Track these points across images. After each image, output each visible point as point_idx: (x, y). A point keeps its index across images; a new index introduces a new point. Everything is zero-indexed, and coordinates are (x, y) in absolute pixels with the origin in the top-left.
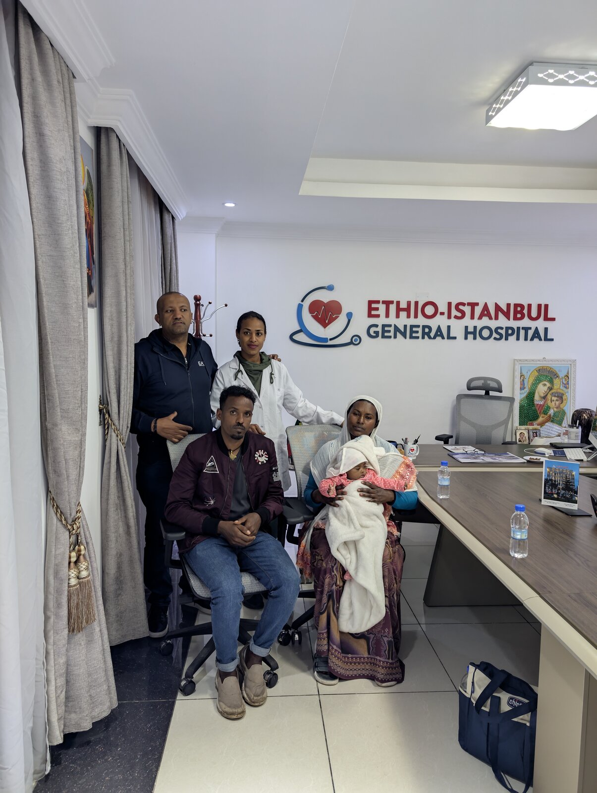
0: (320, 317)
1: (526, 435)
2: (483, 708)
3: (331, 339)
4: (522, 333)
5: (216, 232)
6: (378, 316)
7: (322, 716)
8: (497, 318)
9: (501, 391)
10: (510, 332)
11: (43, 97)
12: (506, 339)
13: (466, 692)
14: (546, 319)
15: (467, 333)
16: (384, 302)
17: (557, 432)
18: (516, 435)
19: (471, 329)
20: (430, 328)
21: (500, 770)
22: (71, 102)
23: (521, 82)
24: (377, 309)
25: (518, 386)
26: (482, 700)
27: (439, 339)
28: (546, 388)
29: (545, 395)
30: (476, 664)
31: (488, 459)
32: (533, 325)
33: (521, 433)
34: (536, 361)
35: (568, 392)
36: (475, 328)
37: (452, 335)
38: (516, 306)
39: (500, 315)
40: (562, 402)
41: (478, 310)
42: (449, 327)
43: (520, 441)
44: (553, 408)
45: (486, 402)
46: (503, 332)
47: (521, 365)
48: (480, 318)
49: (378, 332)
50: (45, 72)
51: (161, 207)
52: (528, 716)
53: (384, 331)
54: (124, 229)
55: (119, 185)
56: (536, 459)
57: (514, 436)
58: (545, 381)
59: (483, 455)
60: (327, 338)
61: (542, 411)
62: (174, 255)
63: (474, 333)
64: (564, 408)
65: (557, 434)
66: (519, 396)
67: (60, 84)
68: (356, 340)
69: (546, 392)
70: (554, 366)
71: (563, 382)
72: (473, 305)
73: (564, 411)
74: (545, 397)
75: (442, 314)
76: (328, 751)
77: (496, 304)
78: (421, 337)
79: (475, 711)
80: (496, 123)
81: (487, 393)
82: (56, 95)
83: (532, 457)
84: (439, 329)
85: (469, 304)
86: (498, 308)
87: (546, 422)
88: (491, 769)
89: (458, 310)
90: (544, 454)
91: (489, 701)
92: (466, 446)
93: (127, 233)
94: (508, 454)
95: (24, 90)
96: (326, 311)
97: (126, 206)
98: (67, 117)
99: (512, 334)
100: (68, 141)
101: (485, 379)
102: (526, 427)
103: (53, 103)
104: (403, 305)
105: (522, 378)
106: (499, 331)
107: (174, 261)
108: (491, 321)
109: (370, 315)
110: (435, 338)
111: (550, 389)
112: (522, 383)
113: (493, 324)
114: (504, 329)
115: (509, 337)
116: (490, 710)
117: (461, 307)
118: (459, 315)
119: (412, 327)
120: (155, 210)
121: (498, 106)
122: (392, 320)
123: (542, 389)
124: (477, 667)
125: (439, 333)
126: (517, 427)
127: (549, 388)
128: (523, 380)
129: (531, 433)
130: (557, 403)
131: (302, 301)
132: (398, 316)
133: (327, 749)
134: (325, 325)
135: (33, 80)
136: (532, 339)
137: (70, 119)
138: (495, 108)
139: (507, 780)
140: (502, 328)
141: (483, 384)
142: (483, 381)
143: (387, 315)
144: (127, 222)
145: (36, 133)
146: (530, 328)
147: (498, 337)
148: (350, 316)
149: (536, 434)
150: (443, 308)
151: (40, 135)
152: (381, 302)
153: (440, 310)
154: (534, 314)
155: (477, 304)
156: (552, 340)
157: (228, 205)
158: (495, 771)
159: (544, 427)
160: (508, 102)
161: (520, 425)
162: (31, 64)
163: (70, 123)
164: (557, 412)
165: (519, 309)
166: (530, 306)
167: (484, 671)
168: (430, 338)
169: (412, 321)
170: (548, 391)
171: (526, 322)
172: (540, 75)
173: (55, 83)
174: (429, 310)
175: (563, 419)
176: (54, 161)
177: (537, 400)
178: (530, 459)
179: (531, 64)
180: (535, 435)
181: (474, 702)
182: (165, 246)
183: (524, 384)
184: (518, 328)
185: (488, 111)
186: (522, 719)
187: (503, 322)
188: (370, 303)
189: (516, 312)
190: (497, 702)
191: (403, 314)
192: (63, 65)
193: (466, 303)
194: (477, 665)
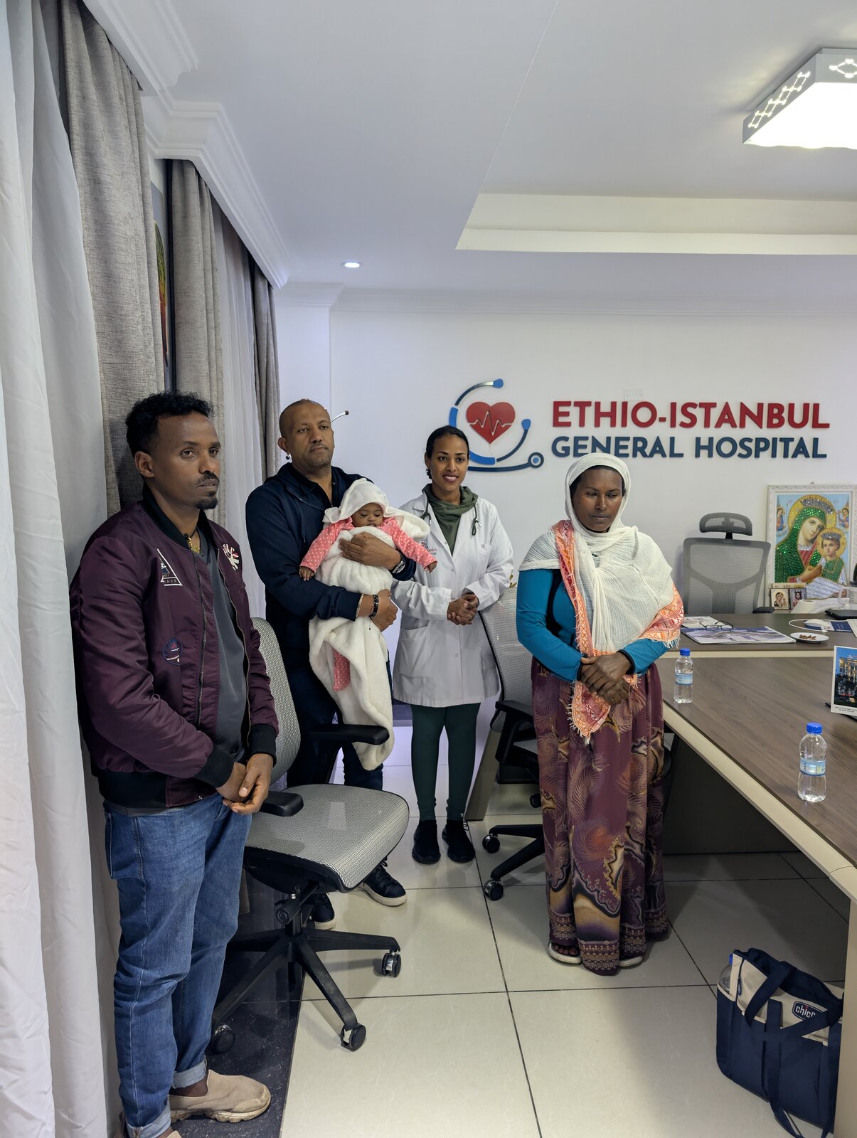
0: (482, 426)
1: (786, 596)
2: (756, 1018)
3: (499, 460)
4: (780, 446)
5: (330, 305)
6: (568, 424)
7: (515, 1024)
8: (742, 425)
9: (750, 534)
10: (762, 445)
11: (100, 124)
12: (757, 456)
13: (728, 992)
14: (816, 425)
15: (699, 447)
16: (577, 404)
17: (831, 591)
18: (770, 596)
19: (704, 442)
20: (644, 441)
21: (783, 1108)
22: (137, 127)
23: (802, 78)
24: (567, 414)
25: (773, 525)
26: (754, 1006)
27: (657, 456)
28: (814, 528)
29: (813, 537)
30: (742, 951)
31: (739, 639)
32: (796, 434)
33: (779, 593)
34: (801, 487)
35: (847, 533)
36: (711, 440)
37: (676, 451)
38: (771, 406)
39: (748, 420)
40: (838, 548)
41: (715, 414)
42: (672, 439)
43: (776, 605)
44: (825, 557)
45: (729, 550)
46: (752, 445)
47: (779, 494)
48: (718, 425)
49: (569, 447)
50: (102, 85)
51: (253, 270)
52: (824, 1031)
53: (577, 447)
54: (207, 310)
55: (200, 245)
56: (810, 637)
57: (767, 598)
58: (814, 516)
59: (730, 631)
60: (494, 458)
61: (809, 561)
62: (271, 342)
63: (709, 448)
64: (841, 557)
65: (831, 594)
66: (774, 540)
67: (123, 101)
68: (536, 461)
69: (814, 533)
70: (826, 495)
71: (839, 518)
72: (708, 407)
73: (841, 560)
74: (813, 541)
75: (663, 420)
76: (527, 1079)
77: (742, 405)
78: (631, 455)
79: (744, 1022)
80: (759, 139)
81: (729, 536)
82: (118, 119)
83: (803, 634)
84: (658, 442)
85: (702, 405)
86: (744, 410)
87: (815, 577)
88: (768, 1105)
89: (685, 413)
90: (820, 629)
91: (765, 1007)
92: (703, 618)
93: (211, 316)
94: (766, 629)
95: (73, 115)
96: (492, 419)
97: (209, 277)
98: (133, 152)
99: (765, 449)
100: (136, 189)
101: (727, 516)
102: (785, 584)
103: (113, 133)
104: (605, 408)
105: (779, 513)
106: (747, 444)
107: (272, 350)
108: (734, 430)
109: (556, 424)
110: (652, 456)
111: (821, 528)
112: (780, 520)
113: (738, 434)
114: (754, 442)
115: (761, 453)
116: (767, 1021)
117: (690, 410)
118: (687, 421)
119: (618, 439)
120: (245, 276)
121: (763, 114)
122: (589, 430)
123: (808, 529)
124: (745, 956)
125: (658, 449)
126: (772, 585)
127: (819, 526)
128: (781, 516)
129: (793, 594)
130: (832, 549)
131: (457, 404)
132: (597, 424)
133: (527, 1076)
134: (490, 439)
135: (84, 98)
136: (795, 456)
137: (137, 155)
138: (759, 117)
139: (793, 1122)
140: (750, 440)
141: (723, 523)
142: (723, 519)
143: (582, 423)
144: (211, 301)
145: (90, 180)
146: (792, 440)
147: (744, 452)
148: (526, 424)
149: (800, 595)
150: (664, 411)
151: (95, 182)
152: (572, 404)
153: (659, 415)
154: (798, 418)
155: (714, 405)
156: (824, 456)
157: (349, 265)
158: (774, 1108)
159: (812, 583)
160: (779, 108)
161: (777, 580)
162: (80, 73)
163: (138, 160)
164: (830, 562)
165: (776, 411)
166: (791, 406)
167: (755, 962)
168: (644, 455)
169: (618, 431)
170: (818, 531)
171: (786, 431)
172: (833, 68)
173: (116, 100)
174: (644, 415)
175: (840, 572)
176: (116, 222)
177: (802, 545)
178: (801, 636)
179: (819, 50)
180: (798, 596)
181: (743, 1010)
182: (258, 329)
183: (782, 522)
184: (775, 440)
185: (746, 122)
186: (815, 1036)
187: (751, 430)
188: (557, 405)
189: (771, 416)
190: (777, 1009)
191: (605, 421)
192: (126, 71)
193: (698, 403)
194: (744, 953)
